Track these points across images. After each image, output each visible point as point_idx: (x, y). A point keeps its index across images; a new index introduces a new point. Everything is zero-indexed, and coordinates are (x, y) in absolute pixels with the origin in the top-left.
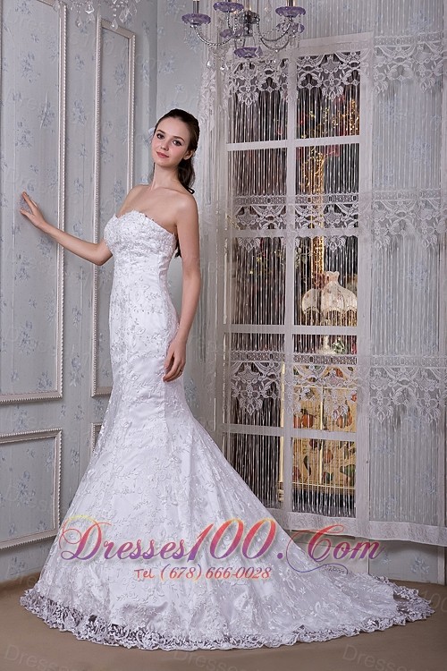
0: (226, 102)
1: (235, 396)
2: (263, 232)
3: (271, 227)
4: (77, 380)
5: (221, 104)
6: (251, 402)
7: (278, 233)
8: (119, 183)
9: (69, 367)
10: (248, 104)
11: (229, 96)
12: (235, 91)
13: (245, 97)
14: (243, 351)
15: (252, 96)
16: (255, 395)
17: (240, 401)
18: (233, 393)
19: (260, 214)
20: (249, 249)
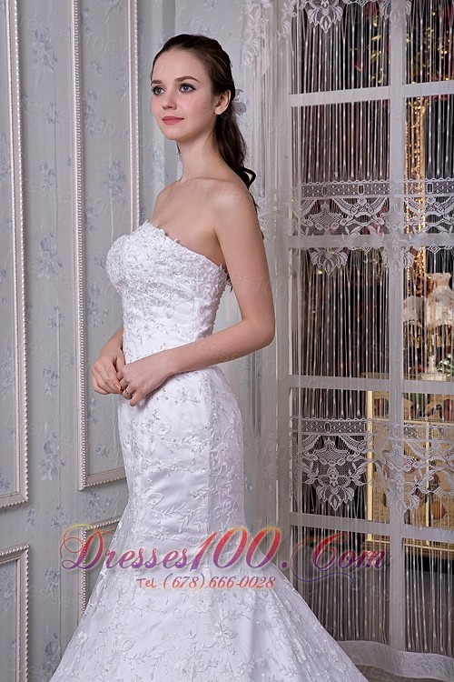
0: (287, 26)
1: (310, 482)
2: (352, 241)
3: (365, 231)
4: (54, 470)
5: (279, 27)
6: (335, 491)
7: (376, 240)
8: (118, 164)
9: (40, 454)
10: (326, 28)
11: (293, 15)
12: (303, 6)
13: (319, 15)
14: (321, 419)
15: (331, 14)
16: (341, 482)
17: (318, 489)
18: (305, 477)
19: (347, 212)
20: (330, 270)
